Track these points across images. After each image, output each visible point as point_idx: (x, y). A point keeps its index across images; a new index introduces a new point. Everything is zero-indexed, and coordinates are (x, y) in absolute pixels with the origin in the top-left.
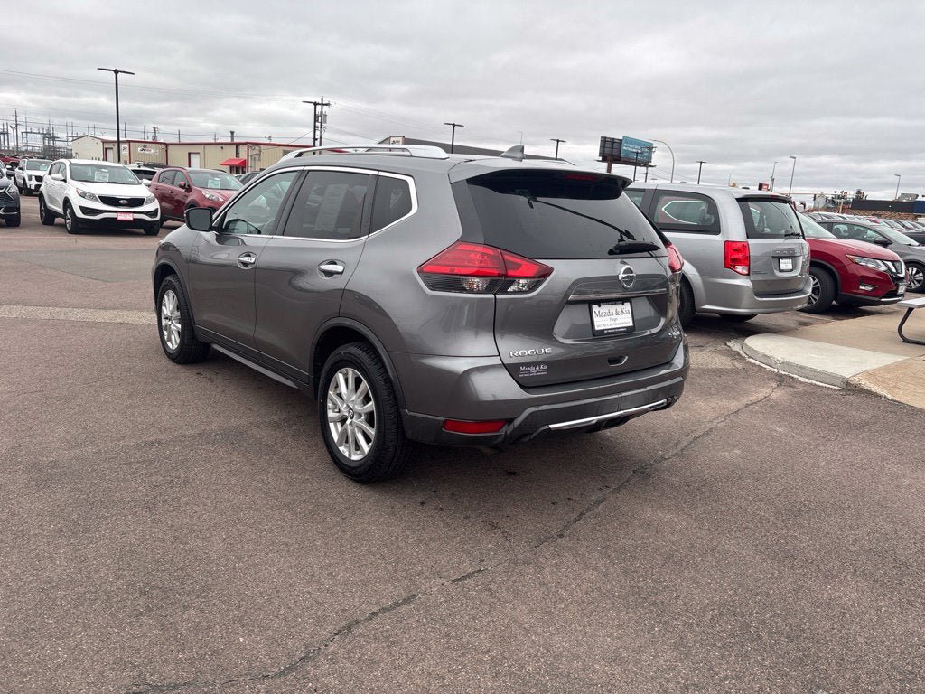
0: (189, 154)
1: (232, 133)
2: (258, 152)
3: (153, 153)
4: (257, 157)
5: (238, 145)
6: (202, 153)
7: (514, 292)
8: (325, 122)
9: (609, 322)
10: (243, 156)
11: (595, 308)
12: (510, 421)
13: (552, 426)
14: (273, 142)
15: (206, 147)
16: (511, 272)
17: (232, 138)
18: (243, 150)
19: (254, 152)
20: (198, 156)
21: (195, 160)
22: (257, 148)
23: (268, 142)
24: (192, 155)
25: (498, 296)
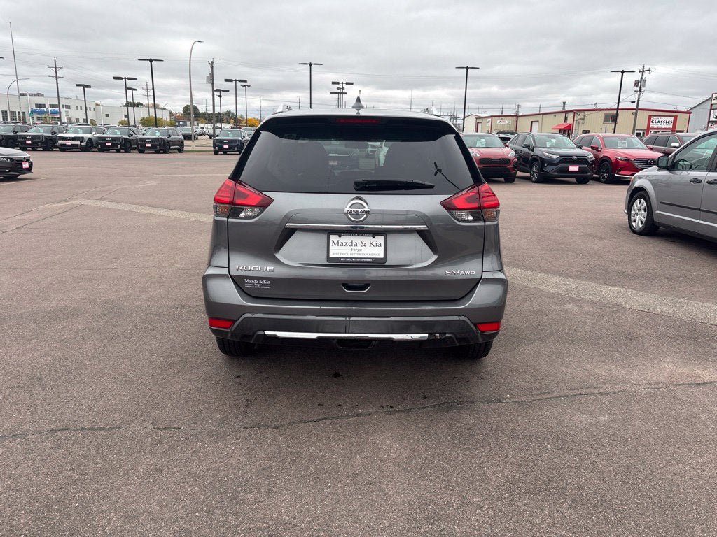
0: (532, 122)
1: (564, 103)
2: (582, 117)
3: (508, 124)
4: (581, 121)
5: (567, 112)
6: (540, 121)
7: (245, 218)
8: (644, 86)
9: (350, 252)
10: (570, 121)
11: (333, 238)
12: (234, 321)
13: (267, 333)
14: (598, 108)
15: (545, 116)
16: (238, 201)
17: (564, 107)
18: (570, 116)
19: (579, 117)
20: (537, 123)
21: (535, 126)
22: (582, 114)
23: (594, 108)
24: (533, 123)
25: (230, 220)
